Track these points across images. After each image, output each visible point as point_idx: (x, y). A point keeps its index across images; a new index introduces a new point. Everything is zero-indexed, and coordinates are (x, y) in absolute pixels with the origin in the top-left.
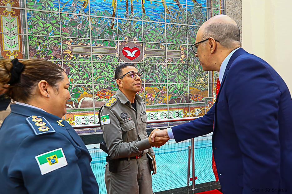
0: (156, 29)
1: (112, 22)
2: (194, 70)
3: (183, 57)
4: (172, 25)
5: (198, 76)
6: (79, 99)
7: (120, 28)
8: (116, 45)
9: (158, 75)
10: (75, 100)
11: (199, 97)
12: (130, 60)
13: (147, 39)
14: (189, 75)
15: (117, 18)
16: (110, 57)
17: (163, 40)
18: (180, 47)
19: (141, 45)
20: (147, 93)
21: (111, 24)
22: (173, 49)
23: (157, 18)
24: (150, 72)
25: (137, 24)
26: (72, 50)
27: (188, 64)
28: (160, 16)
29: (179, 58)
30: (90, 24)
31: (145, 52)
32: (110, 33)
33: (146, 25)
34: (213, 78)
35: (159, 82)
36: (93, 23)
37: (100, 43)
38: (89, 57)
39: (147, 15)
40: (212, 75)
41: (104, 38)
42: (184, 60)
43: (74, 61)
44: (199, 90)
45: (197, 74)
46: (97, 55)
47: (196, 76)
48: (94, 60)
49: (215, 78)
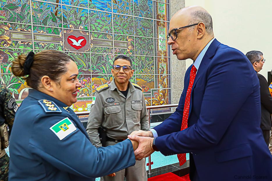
0: (103, 19)
1: (56, 8)
2: (140, 62)
3: (130, 48)
4: (119, 15)
5: (144, 68)
6: (19, 90)
7: (65, 15)
8: (61, 33)
9: (105, 66)
10: (14, 91)
11: (145, 88)
12: (75, 49)
13: (94, 28)
14: (136, 66)
15: (62, 5)
16: (53, 45)
17: (110, 30)
18: (127, 38)
19: (88, 34)
20: (94, 84)
21: (55, 10)
22: (120, 40)
23: (103, 7)
24: (97, 63)
25: (82, 12)
26: (10, 36)
27: (135, 55)
28: (107, 6)
29: (126, 49)
30: (31, 9)
31: (91, 41)
32: (54, 20)
33: (93, 13)
34: (158, 69)
35: (106, 72)
36: (34, 7)
37: (42, 30)
38: (31, 44)
39: (94, 4)
40: (158, 67)
41: (47, 24)
42: (131, 51)
43: (13, 49)
44: (146, 81)
45: (144, 65)
46: (40, 43)
47: (143, 67)
48: (35, 47)
49: (160, 70)
